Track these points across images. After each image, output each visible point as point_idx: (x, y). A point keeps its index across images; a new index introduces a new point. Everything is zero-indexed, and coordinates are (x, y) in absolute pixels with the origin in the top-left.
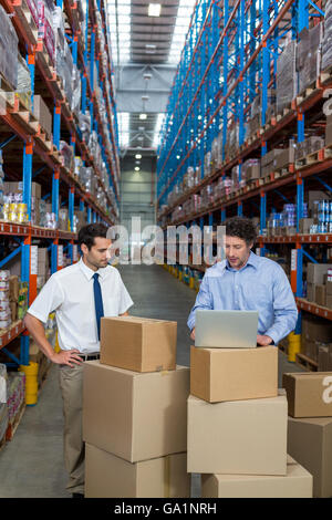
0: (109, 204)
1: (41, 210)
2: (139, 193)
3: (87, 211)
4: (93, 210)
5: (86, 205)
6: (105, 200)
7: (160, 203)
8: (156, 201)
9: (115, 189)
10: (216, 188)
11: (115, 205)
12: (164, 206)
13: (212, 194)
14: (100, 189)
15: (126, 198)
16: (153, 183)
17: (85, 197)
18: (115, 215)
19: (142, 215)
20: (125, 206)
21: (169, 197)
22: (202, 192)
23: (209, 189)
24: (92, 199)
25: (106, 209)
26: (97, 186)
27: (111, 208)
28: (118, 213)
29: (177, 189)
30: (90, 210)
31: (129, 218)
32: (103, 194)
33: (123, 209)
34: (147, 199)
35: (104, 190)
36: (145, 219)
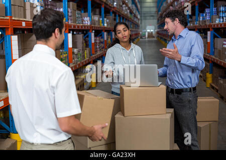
0: (131, 12)
2: (150, 7)
4: (119, 16)
5: (115, 13)
6: (128, 11)
8: (157, 11)
9: (136, 6)
10: (178, 3)
11: (137, 13)
12: (160, 13)
14: (124, 6)
15: (144, 10)
16: (156, 2)
17: (113, 9)
18: (137, 18)
19: (152, 18)
20: (144, 14)
21: (161, 8)
22: (173, 5)
23: (176, 4)
24: (118, 10)
25: (129, 15)
26: (121, 4)
27: (133, 15)
28: (139, 17)
29: (164, 5)
30: (117, 15)
31: (146, 19)
32: (127, 8)
33: (143, 15)
34: (154, 10)
35: (127, 5)
36: (153, 19)
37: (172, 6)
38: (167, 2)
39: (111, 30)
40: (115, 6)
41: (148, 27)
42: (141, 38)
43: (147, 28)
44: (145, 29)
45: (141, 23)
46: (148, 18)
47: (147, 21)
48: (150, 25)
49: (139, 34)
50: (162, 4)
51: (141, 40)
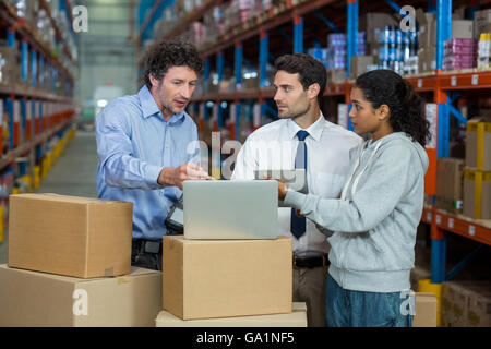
0: (58, 38)
2: (109, 22)
3: (20, 48)
4: (30, 48)
5: (19, 37)
6: (52, 32)
7: (144, 37)
8: (136, 35)
10: (228, 11)
11: (71, 43)
12: (149, 43)
13: (222, 21)
14: (42, 13)
16: (131, 6)
17: (16, 25)
18: (70, 57)
19: (115, 59)
20: (89, 44)
21: (157, 26)
22: (207, 18)
23: (216, 13)
24: (27, 26)
25: (53, 47)
26: (36, 7)
27: (61, 46)
28: (74, 54)
29: (168, 15)
30: (25, 46)
31: (92, 63)
32: (48, 21)
33: (83, 49)
34: (122, 32)
35: (49, 14)
36: (120, 64)
37: (201, 20)
38: (181, 8)
40: (20, 14)
41: (100, 91)
42: (81, 127)
43: (97, 95)
44: (91, 97)
45: (79, 77)
46: (101, 59)
47: (96, 69)
48: (109, 84)
49: (74, 113)
50: (157, 15)
51: (79, 134)
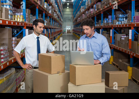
0: (58, 17)
1: (31, 18)
2: (68, 14)
3: (50, 19)
4: (52, 19)
5: (50, 17)
6: (57, 16)
7: (74, 17)
9: (61, 13)
10: (89, 12)
11: (61, 18)
12: (75, 18)
13: (88, 14)
14: (55, 13)
15: (65, 16)
16: (72, 11)
17: (49, 15)
18: (61, 21)
19: (69, 21)
20: (65, 18)
21: (76, 15)
22: (85, 13)
23: (87, 12)
24: (52, 15)
25: (57, 19)
26: (54, 11)
27: (59, 19)
28: (62, 20)
29: (78, 13)
30: (51, 19)
31: (66, 22)
32: (56, 14)
33: (64, 19)
34: (71, 16)
35: (56, 13)
36: (70, 22)
37: (84, 14)
38: (80, 12)
39: (48, 28)
40: (50, 12)
41: (67, 27)
42: (63, 33)
43: (66, 27)
44: (65, 28)
45: (63, 24)
47: (66, 23)
48: (68, 25)
49: (62, 30)
50: (76, 13)
